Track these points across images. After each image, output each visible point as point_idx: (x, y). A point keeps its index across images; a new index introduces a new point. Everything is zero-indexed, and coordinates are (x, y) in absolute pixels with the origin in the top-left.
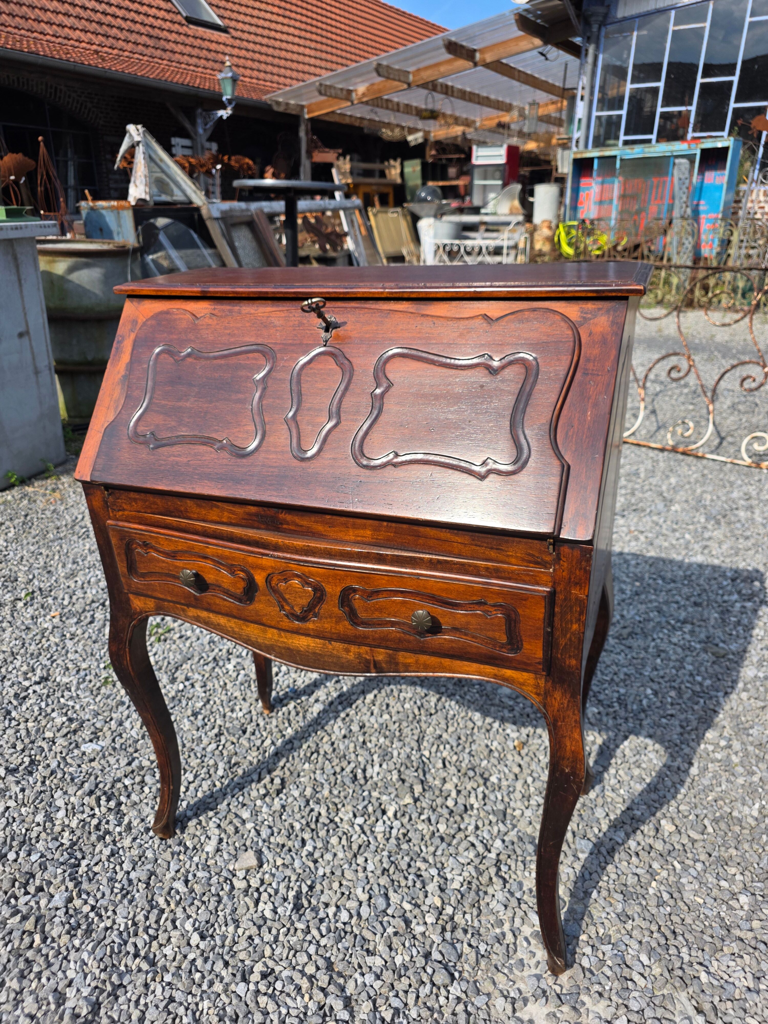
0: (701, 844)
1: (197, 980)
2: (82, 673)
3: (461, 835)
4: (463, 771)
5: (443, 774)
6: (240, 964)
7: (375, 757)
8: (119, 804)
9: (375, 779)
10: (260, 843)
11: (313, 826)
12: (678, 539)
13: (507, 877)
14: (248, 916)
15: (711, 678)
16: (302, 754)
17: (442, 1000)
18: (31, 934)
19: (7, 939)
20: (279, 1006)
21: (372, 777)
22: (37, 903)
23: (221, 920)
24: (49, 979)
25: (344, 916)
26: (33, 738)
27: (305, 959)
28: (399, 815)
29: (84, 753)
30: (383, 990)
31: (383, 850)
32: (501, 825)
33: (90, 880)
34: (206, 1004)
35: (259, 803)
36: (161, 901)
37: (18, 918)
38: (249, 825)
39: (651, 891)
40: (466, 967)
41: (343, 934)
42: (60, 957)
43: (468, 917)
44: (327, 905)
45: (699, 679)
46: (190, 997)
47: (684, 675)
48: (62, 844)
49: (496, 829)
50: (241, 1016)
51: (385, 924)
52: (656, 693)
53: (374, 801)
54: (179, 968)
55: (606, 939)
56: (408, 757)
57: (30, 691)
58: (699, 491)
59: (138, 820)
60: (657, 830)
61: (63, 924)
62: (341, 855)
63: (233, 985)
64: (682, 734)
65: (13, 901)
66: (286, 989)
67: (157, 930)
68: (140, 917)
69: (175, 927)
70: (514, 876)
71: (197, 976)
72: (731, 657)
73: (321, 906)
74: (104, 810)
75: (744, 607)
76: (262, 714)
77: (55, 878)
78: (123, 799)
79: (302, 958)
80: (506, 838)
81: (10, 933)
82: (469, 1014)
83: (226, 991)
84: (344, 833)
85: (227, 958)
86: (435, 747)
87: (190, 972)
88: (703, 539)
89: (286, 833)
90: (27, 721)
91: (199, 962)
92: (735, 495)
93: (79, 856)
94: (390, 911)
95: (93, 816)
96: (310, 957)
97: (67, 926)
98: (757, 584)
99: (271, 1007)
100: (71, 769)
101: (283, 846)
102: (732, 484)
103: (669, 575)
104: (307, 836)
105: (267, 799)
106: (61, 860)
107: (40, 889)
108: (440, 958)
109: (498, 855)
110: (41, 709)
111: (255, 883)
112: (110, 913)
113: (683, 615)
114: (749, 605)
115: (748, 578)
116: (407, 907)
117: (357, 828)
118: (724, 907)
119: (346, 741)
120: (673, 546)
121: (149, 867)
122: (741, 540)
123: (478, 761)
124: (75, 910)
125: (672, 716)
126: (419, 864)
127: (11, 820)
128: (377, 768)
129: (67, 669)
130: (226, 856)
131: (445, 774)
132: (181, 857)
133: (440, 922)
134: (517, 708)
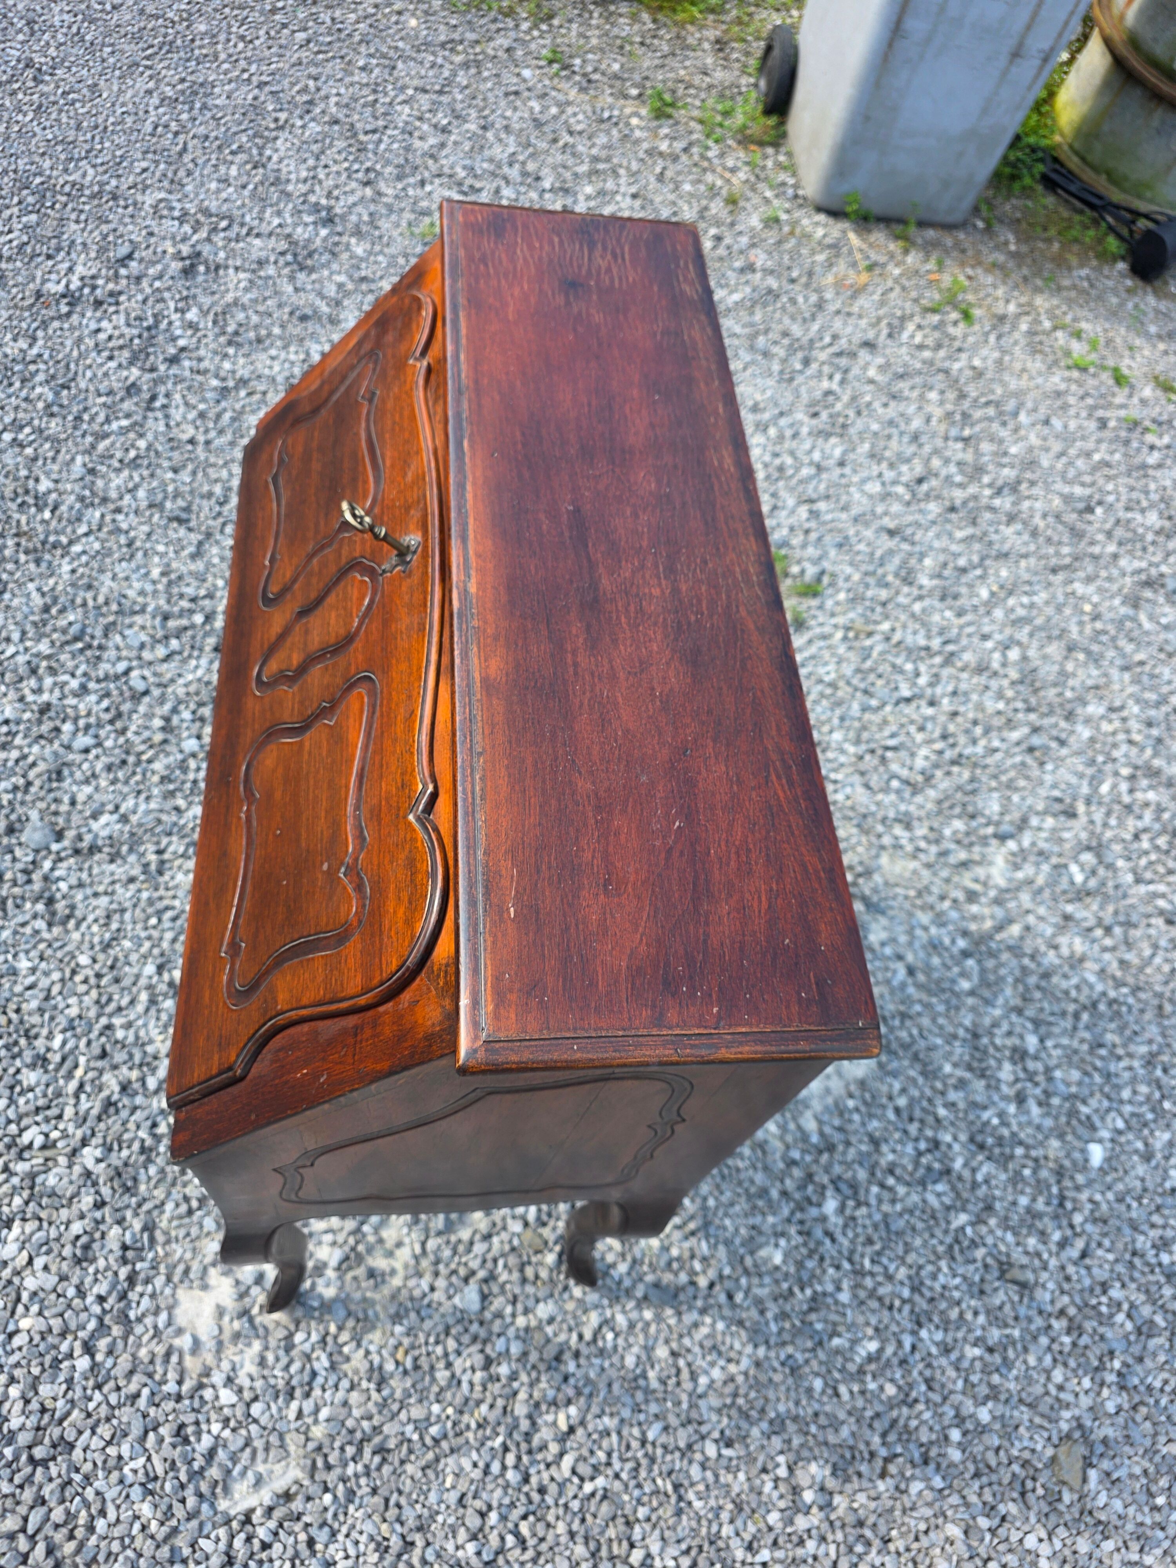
15: (973, 1459)
45: (957, 1436)
47: (957, 1406)
72: (1067, 1497)
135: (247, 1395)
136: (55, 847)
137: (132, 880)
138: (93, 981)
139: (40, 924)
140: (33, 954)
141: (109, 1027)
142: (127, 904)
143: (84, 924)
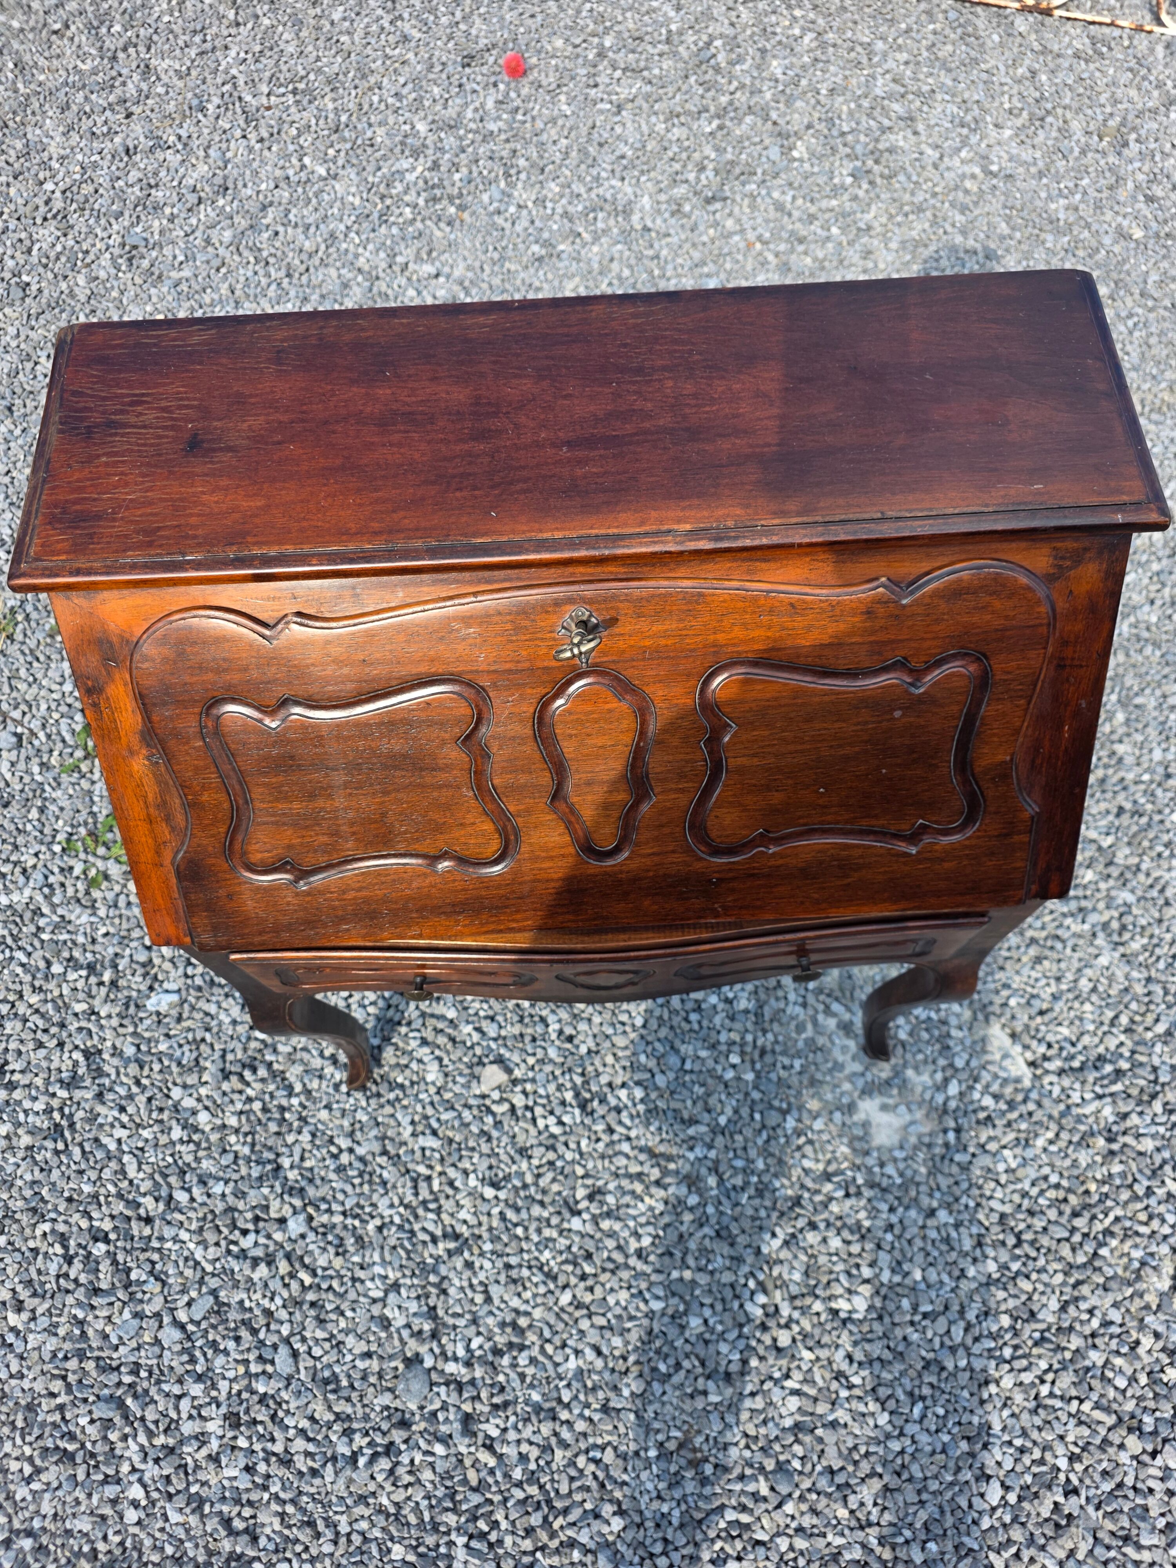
1: (521, 1235)
6: (558, 1198)
8: (270, 1065)
10: (494, 1046)
14: (533, 1141)
18: (292, 1275)
19: (268, 1294)
20: (624, 1221)
22: (269, 1237)
23: (503, 1157)
24: (354, 1310)
25: (639, 1092)
27: (624, 1160)
29: (159, 1014)
30: (720, 1157)
33: (311, 1181)
34: (547, 1254)
36: (422, 1169)
37: (262, 1266)
42: (347, 1281)
43: (770, 1035)
44: (609, 1086)
46: (525, 1255)
48: (238, 1154)
50: (592, 1250)
51: (688, 1085)
54: (490, 1229)
61: (324, 1249)
63: (565, 1224)
66: (622, 1201)
67: (436, 1200)
68: (409, 1198)
69: (456, 1189)
71: (519, 1231)
73: (607, 1091)
74: (256, 1085)
77: (267, 1199)
78: (269, 1057)
79: (620, 1161)
81: (266, 1285)
82: (813, 1142)
83: (561, 1233)
85: (539, 1197)
87: (507, 1228)
91: (510, 1215)
93: (272, 1156)
94: (687, 1067)
95: (249, 1099)
96: (627, 1157)
97: (330, 1248)
100: (162, 1047)
101: (522, 1036)
106: (255, 1174)
107: (259, 1220)
108: (759, 1096)
111: (517, 1099)
112: (368, 1210)
116: (703, 1054)
121: (374, 1132)
124: (324, 1226)
127: (138, 1153)
130: (461, 1079)
132: (405, 1102)
133: (746, 1057)
135: (950, 1072)
136: (429, 1362)
137: (469, 1265)
138: (590, 1282)
139: (523, 1360)
140: (558, 1359)
141: (639, 1253)
142: (499, 1264)
143: (523, 1308)
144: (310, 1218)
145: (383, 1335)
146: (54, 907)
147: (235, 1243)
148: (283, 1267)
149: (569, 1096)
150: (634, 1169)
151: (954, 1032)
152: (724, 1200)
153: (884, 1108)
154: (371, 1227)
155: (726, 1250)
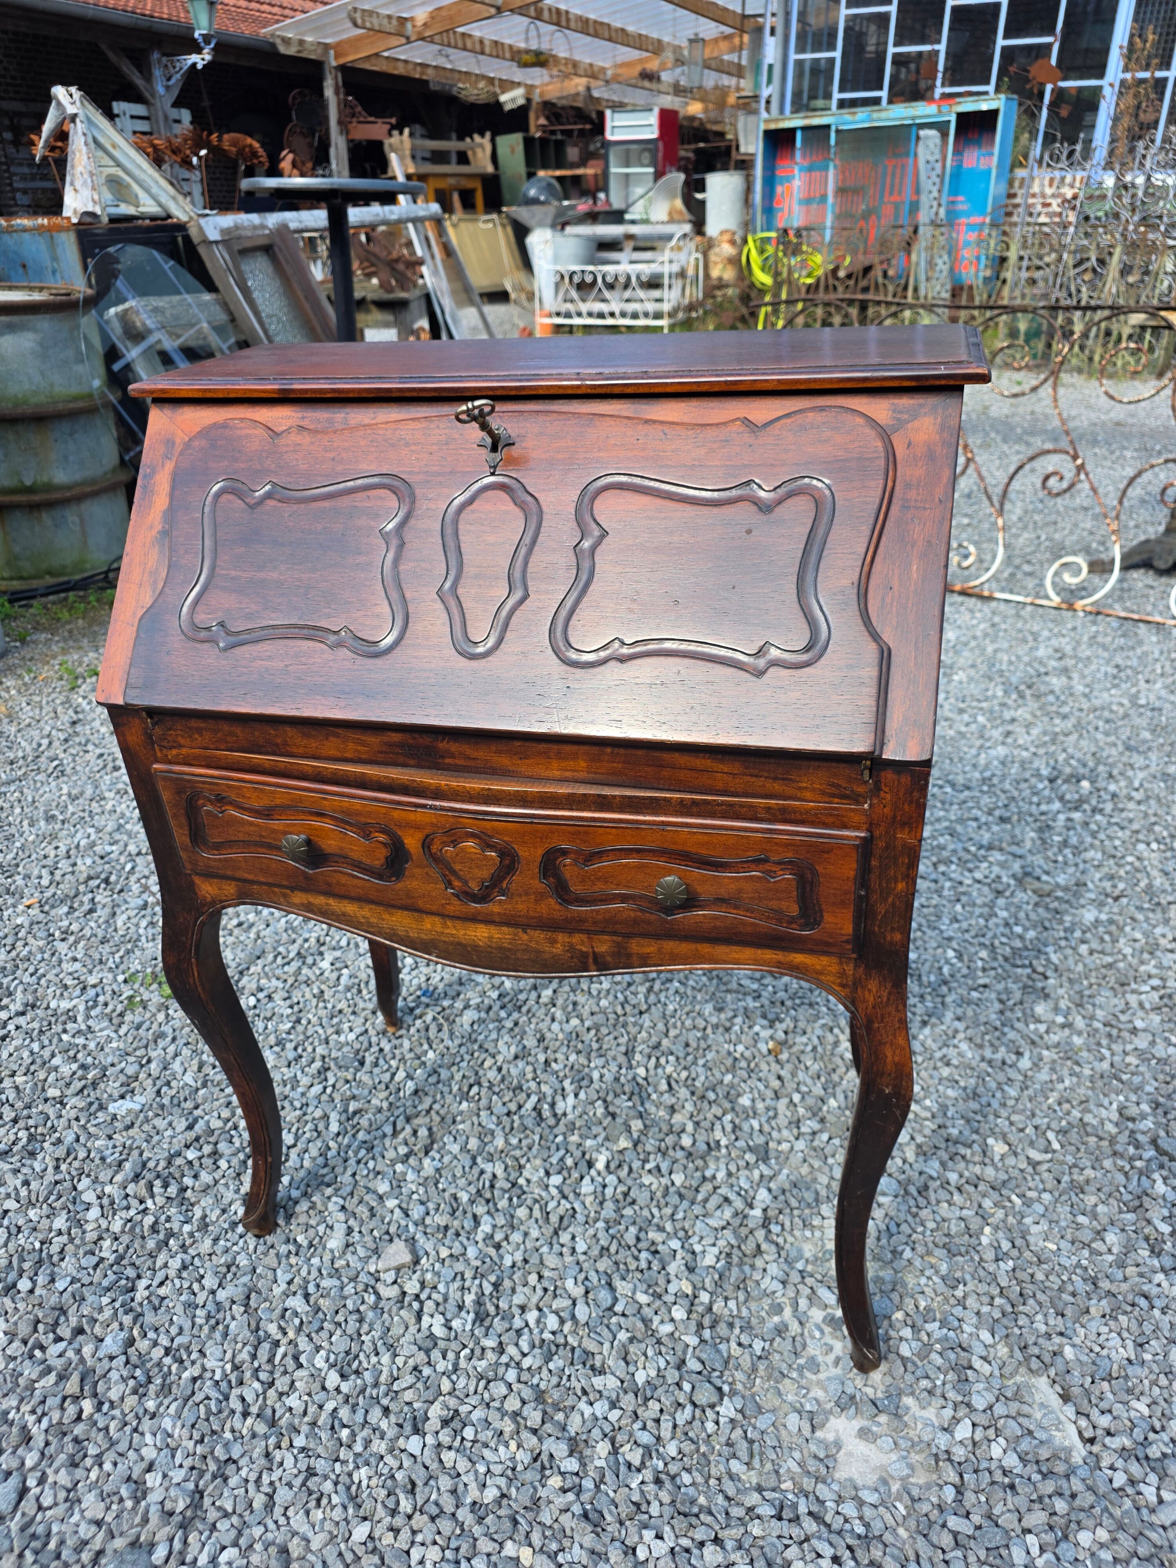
0: (1045, 1167)
1: (344, 1440)
2: (91, 993)
3: (707, 1187)
4: (699, 1093)
5: (668, 1100)
6: (406, 1409)
7: (567, 1083)
8: (183, 1189)
9: (570, 1117)
10: (412, 1228)
11: (488, 1195)
12: (967, 725)
13: (780, 1240)
14: (408, 1337)
15: (1035, 927)
16: (455, 1088)
17: (710, 1426)
18: (76, 1399)
19: (39, 1411)
20: (474, 1463)
21: (565, 1114)
22: (78, 1351)
23: (368, 1347)
24: (115, 1464)
25: (552, 1322)
26: (27, 1100)
27: (504, 1390)
28: (613, 1166)
29: (114, 1117)
30: (623, 1422)
31: (596, 1220)
32: (763, 1167)
33: (156, 1309)
34: (364, 1472)
35: (399, 1167)
36: (272, 1329)
37: (52, 1378)
38: (391, 1203)
39: (985, 1240)
40: (739, 1375)
41: (553, 1348)
42: (128, 1429)
43: (732, 1304)
44: (523, 1309)
45: (1018, 929)
46: (338, 1465)
47: (997, 925)
48: (102, 1259)
49: (756, 1174)
50: (419, 1483)
51: (613, 1327)
52: (960, 957)
53: (573, 1148)
54: (314, 1425)
55: (928, 1315)
56: (617, 1079)
57: (11, 1027)
58: (990, 649)
59: (218, 1212)
60: (984, 1152)
61: (124, 1380)
62: (535, 1233)
63: (401, 1440)
64: (1002, 1012)
65: (38, 1353)
66: (482, 1437)
67: (271, 1373)
68: (244, 1356)
69: (300, 1366)
70: (790, 1239)
71: (345, 1433)
72: (1060, 894)
73: (516, 1311)
74: (160, 1200)
75: (1069, 820)
76: (384, 1033)
77: (101, 1310)
78: (188, 1181)
79: (499, 1389)
80: (772, 1185)
81: (43, 1402)
82: (751, 1442)
83: (391, 1451)
84: (536, 1201)
85: (385, 1402)
86: (653, 1060)
87: (332, 1428)
88: (1003, 722)
89: (448, 1209)
90: (13, 1074)
91: (344, 1413)
92: (1041, 652)
93: (132, 1274)
94: (618, 1308)
95: (145, 1211)
96: (509, 1386)
97: (132, 1383)
98: (1085, 784)
99: (463, 1465)
100: (98, 1143)
101: (446, 1228)
102: (1035, 636)
103: (960, 779)
104: (480, 1210)
105: (412, 1161)
106: (105, 1283)
107: (80, 1331)
108: (698, 1367)
109: (765, 1210)
110: (32, 1053)
111: (412, 1287)
112: (195, 1356)
113: (986, 837)
114: (1077, 816)
115: (1072, 776)
116: (643, 1298)
117: (554, 1192)
118: (1086, 1253)
119: (521, 1064)
120: (962, 735)
121: (246, 1279)
122: (1057, 721)
123: (718, 1075)
124: (140, 1356)
125: (985, 986)
126: (652, 1235)
127: (14, 1230)
128: (571, 1100)
129: (66, 987)
130: (361, 1252)
131: (674, 1100)
132: (293, 1260)
133: (694, 1316)
134: (765, 994)
135: (962, 1411)
138: (399, 1522)
141: (476, 1507)
142: (303, 1465)
143: (305, 1529)
144: (131, 1342)
145: (129, 1504)
146: (88, 1017)
147: (43, 1348)
148: (72, 1386)
149: (469, 1299)
150: (512, 1404)
151: (977, 1363)
152: (609, 1477)
153: (863, 1433)
154: (186, 1375)
155: (589, 1540)
